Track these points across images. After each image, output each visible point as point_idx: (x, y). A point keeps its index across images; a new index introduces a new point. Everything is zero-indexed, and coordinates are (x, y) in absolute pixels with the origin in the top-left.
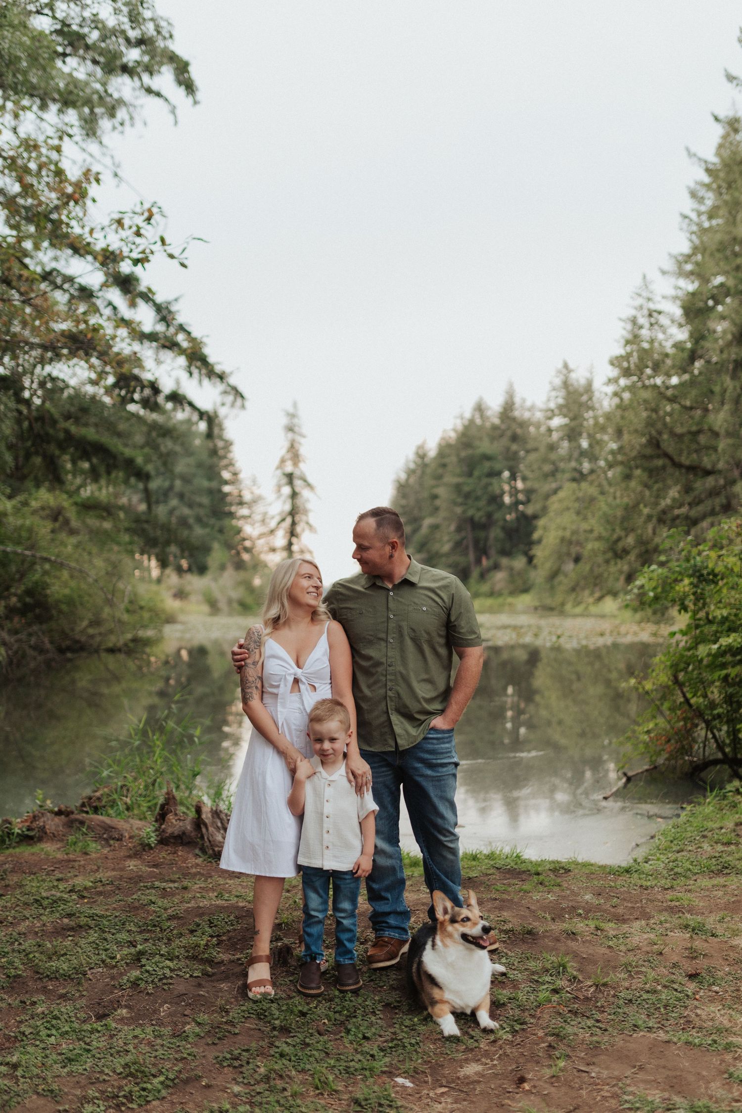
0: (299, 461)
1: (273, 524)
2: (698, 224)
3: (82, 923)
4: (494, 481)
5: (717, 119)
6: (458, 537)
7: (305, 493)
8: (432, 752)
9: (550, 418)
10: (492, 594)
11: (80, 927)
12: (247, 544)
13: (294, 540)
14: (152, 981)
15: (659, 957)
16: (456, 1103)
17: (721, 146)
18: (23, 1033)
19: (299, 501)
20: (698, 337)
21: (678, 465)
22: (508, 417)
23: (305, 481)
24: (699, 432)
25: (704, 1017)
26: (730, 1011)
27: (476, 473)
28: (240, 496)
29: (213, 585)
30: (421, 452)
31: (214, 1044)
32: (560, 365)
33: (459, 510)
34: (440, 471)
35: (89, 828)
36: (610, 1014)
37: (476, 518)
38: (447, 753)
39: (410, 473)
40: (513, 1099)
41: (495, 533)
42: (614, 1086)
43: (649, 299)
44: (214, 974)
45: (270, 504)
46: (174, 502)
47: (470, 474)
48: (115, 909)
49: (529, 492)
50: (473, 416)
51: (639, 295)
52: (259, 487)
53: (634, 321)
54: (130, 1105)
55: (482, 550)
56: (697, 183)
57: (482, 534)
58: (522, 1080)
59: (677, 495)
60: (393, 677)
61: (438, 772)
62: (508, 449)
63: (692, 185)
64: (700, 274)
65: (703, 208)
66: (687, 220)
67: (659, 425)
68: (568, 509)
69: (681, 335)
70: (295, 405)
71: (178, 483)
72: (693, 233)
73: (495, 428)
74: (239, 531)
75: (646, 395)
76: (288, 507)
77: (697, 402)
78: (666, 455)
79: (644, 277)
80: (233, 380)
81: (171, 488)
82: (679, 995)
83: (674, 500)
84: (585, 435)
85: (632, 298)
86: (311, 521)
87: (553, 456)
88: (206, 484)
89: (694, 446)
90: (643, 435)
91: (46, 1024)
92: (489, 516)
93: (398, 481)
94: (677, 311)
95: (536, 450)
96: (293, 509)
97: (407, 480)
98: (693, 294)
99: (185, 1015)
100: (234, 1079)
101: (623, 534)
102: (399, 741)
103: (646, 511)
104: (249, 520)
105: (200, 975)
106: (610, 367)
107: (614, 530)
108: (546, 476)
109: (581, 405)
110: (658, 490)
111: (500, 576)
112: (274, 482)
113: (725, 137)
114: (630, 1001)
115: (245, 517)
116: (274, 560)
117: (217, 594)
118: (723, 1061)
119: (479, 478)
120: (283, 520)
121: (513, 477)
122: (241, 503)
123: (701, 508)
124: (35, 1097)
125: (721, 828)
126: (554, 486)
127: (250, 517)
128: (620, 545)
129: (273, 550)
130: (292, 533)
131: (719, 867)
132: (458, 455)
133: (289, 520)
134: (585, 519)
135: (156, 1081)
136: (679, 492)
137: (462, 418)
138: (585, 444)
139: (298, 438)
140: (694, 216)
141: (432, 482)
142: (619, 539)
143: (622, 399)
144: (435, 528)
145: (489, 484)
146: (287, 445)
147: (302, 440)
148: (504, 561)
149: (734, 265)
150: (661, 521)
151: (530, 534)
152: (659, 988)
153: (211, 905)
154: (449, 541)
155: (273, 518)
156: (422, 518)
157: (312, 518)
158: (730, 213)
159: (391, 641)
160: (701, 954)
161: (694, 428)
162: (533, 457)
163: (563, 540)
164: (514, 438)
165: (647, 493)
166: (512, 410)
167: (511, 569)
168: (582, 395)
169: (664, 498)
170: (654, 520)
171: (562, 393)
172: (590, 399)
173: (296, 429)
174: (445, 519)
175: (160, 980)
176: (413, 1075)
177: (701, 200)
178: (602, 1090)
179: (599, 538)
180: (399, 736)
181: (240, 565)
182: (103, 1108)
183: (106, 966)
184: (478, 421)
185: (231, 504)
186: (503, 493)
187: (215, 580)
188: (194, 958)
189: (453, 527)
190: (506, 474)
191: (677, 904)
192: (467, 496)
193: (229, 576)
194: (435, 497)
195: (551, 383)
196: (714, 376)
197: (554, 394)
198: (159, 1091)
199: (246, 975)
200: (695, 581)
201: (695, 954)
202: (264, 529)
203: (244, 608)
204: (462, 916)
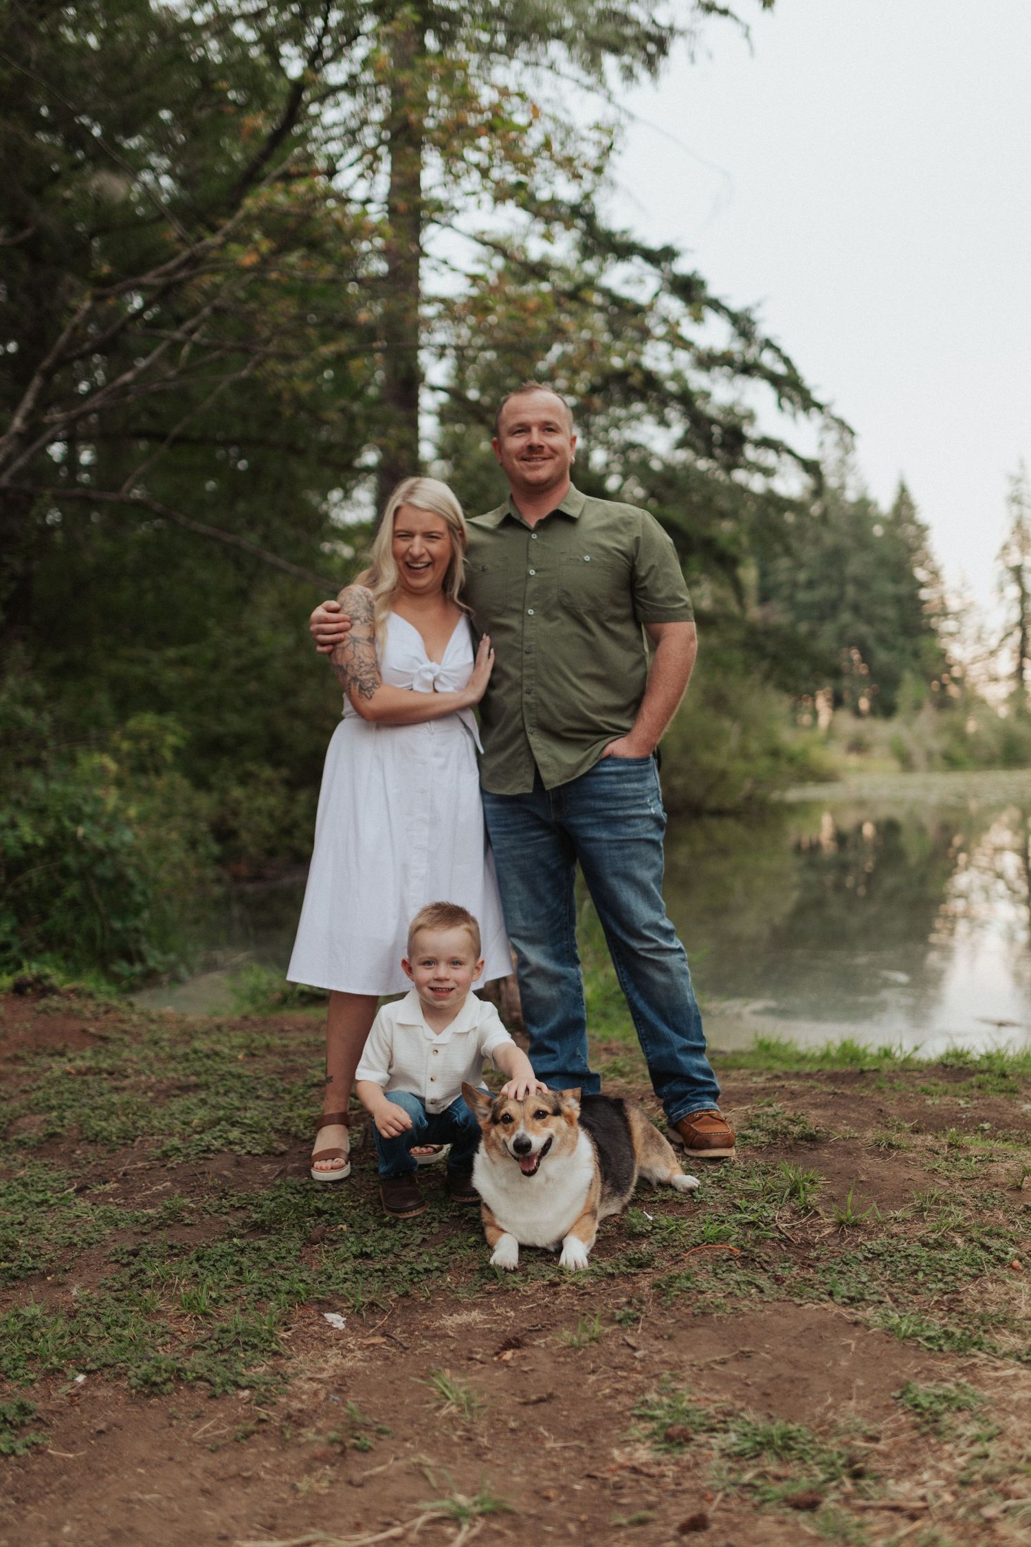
1: (993, 642)
8: (605, 797)
12: (956, 672)
13: (1027, 662)
28: (943, 604)
29: (905, 732)
38: (635, 798)
45: (988, 613)
46: (846, 617)
60: (532, 671)
61: (620, 834)
71: (851, 591)
74: (943, 655)
76: (1015, 615)
80: (837, 411)
81: (842, 596)
88: (889, 588)
96: (1023, 618)
102: (545, 775)
104: (958, 638)
112: (994, 578)
115: (951, 634)
116: (997, 693)
117: (910, 744)
120: (1009, 634)
122: (945, 614)
127: (958, 632)
129: (995, 679)
130: (1024, 653)
133: (1017, 635)
146: (1010, 524)
155: (993, 632)
159: (531, 612)
173: (1025, 499)
180: (545, 766)
181: (944, 703)
185: (930, 616)
187: (908, 724)
193: (927, 719)
202: (980, 650)
203: (951, 762)
204: (503, 1112)
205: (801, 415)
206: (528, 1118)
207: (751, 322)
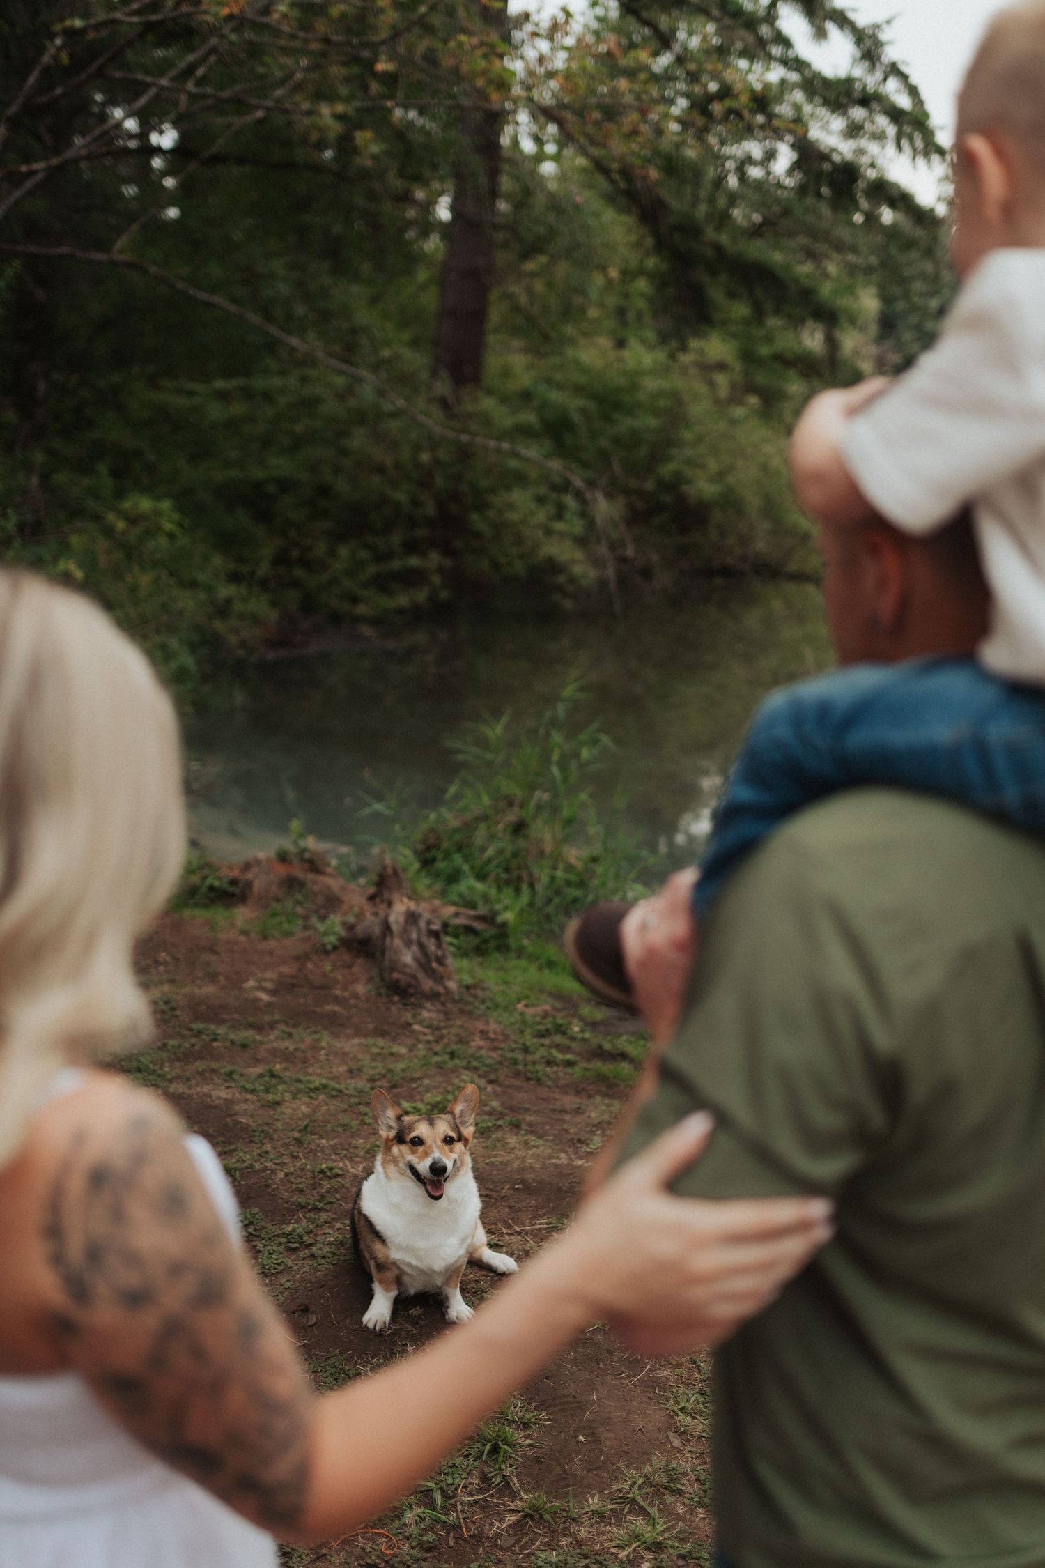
204: (413, 1134)
205: (921, 161)
206: (439, 1142)
207: (878, 44)
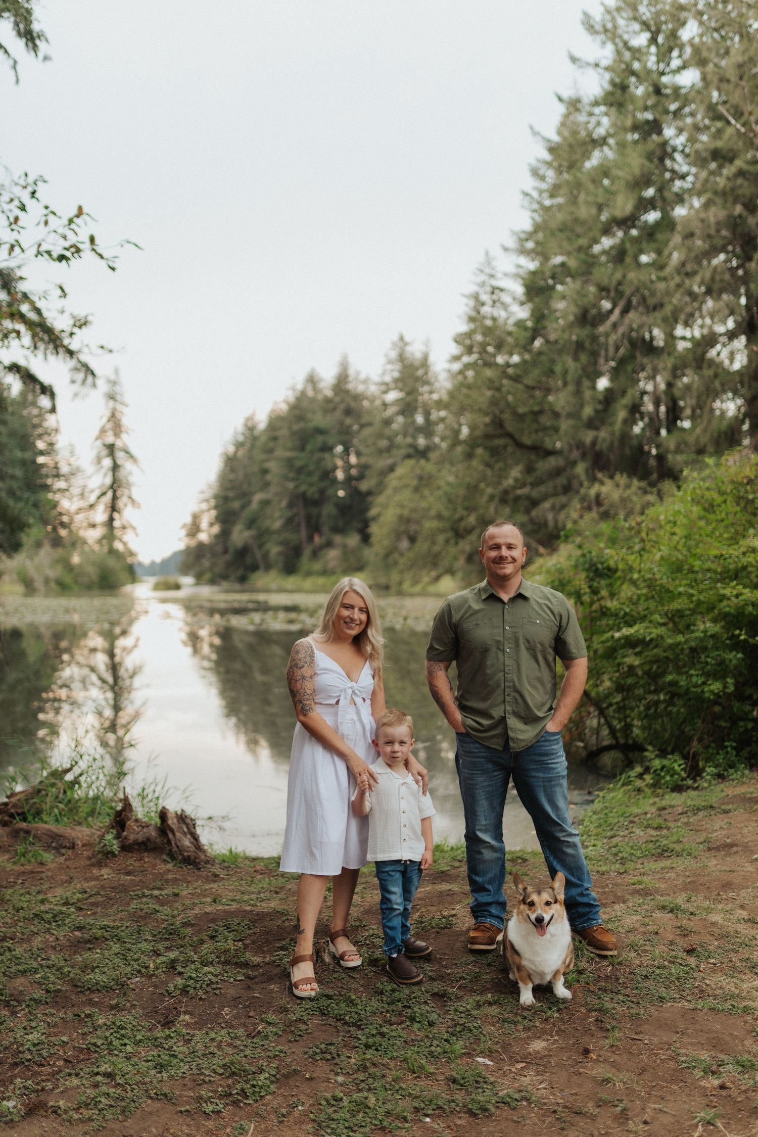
0: (121, 432)
1: (92, 498)
2: (538, 203)
3: (97, 936)
4: (327, 455)
5: (560, 99)
6: (289, 514)
7: (128, 466)
9: (385, 392)
10: (324, 573)
11: (97, 939)
12: (65, 519)
13: (116, 515)
14: (201, 987)
15: (658, 937)
16: (538, 1075)
17: (563, 124)
18: (95, 1044)
19: (122, 473)
20: (540, 317)
21: (519, 445)
22: (341, 390)
23: (127, 452)
24: (541, 412)
25: (714, 986)
26: (735, 980)
27: (309, 447)
28: (56, 468)
29: (28, 563)
30: (250, 424)
31: (296, 1041)
32: (396, 338)
33: (291, 485)
34: (271, 444)
35: (35, 837)
36: (632, 989)
37: (309, 494)
39: (239, 445)
40: (586, 1067)
41: (328, 510)
42: (667, 1050)
43: (492, 276)
44: (255, 977)
45: (90, 477)
47: (302, 448)
48: (122, 919)
49: (364, 469)
50: (305, 388)
51: (482, 271)
52: (78, 459)
53: (476, 297)
54: (246, 1101)
55: (314, 527)
56: (538, 161)
57: (314, 511)
58: (586, 1052)
59: (519, 475)
62: (341, 423)
63: (534, 163)
64: (540, 252)
65: (544, 186)
66: (528, 198)
67: (502, 404)
68: (406, 486)
69: (522, 313)
70: (116, 371)
72: (534, 211)
73: (328, 400)
74: (55, 505)
75: (488, 373)
76: (108, 480)
77: (539, 382)
78: (510, 435)
79: (487, 253)
80: (86, 358)
82: (685, 968)
83: (516, 480)
84: (420, 410)
85: (475, 274)
86: (134, 496)
87: (387, 432)
88: (19, 454)
89: (535, 426)
90: (487, 414)
91: (115, 1035)
92: (322, 492)
93: (226, 454)
94: (519, 289)
95: (370, 424)
96: (114, 483)
97: (236, 453)
98: (534, 273)
99: (250, 1017)
100: (332, 1071)
101: (465, 513)
103: (489, 490)
104: (67, 493)
105: (243, 978)
106: (454, 345)
107: (455, 510)
108: (380, 452)
109: (417, 379)
110: (501, 469)
111: (333, 554)
112: (93, 454)
113: (567, 116)
114: (646, 976)
115: (61, 491)
116: (93, 535)
117: (32, 572)
118: (746, 1022)
119: (312, 453)
120: (104, 494)
121: (346, 451)
122: (57, 476)
123: (542, 489)
124: (149, 1101)
125: (646, 813)
126: (389, 461)
127: (67, 490)
128: (462, 525)
129: (93, 526)
130: (113, 508)
131: (659, 851)
132: (290, 429)
133: (110, 494)
134: (423, 497)
135: (262, 1077)
136: (521, 472)
137: (293, 389)
138: (420, 419)
139: (119, 407)
140: (535, 194)
141: (263, 456)
142: (461, 519)
143: (465, 377)
144: (265, 503)
145: (321, 460)
146: (108, 414)
147: (125, 410)
148: (338, 539)
149: (576, 246)
150: (504, 500)
151: (367, 509)
152: (666, 963)
153: (217, 910)
154: (280, 517)
155: (92, 491)
156: (252, 494)
157: (135, 493)
158: (571, 192)
159: (508, 650)
160: (691, 932)
161: (536, 408)
162: (367, 432)
163: (401, 518)
164: (348, 412)
165: (489, 472)
166: (346, 383)
167: (345, 546)
168: (417, 369)
169: (507, 478)
170: (497, 499)
171: (398, 366)
172: (426, 373)
173: (118, 397)
174: (276, 494)
175: (208, 985)
176: (490, 1054)
177: (543, 178)
178: (659, 1054)
179: (439, 517)
181: (57, 542)
182: (222, 1106)
183: (142, 975)
184: (310, 393)
185: (47, 476)
186: (335, 468)
187: (31, 558)
188: (227, 962)
189: (284, 503)
190: (339, 449)
191: (641, 887)
192: (299, 470)
193: (46, 554)
194: (265, 472)
195: (386, 356)
196: (556, 357)
197: (389, 367)
198: (269, 1087)
199: (288, 976)
200: (591, 574)
201: (686, 932)
202: (83, 504)
203: (63, 588)
204: (530, 900)
205: (52, 355)
206: (542, 905)
